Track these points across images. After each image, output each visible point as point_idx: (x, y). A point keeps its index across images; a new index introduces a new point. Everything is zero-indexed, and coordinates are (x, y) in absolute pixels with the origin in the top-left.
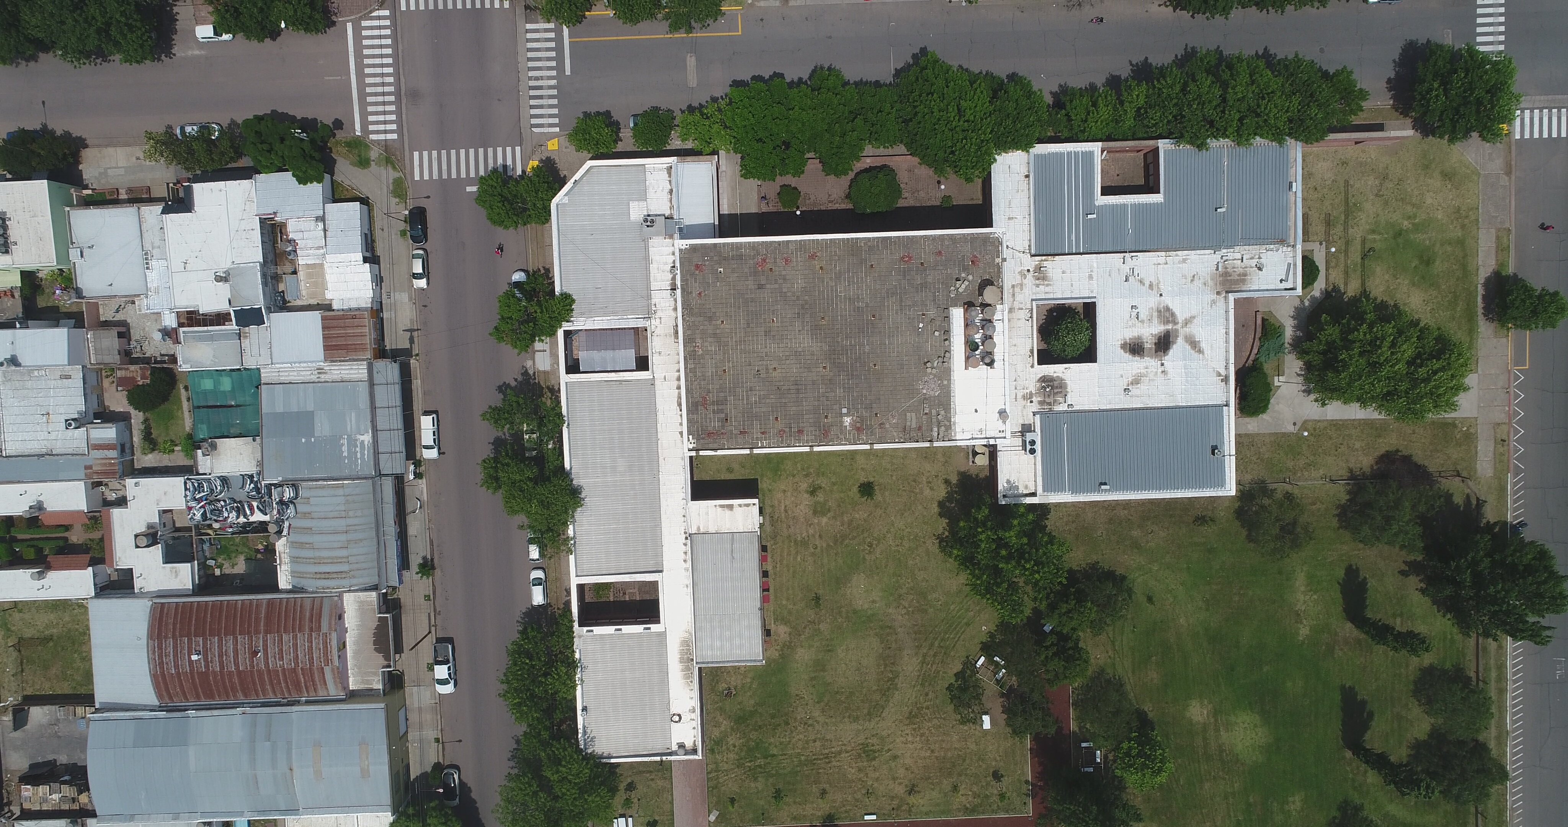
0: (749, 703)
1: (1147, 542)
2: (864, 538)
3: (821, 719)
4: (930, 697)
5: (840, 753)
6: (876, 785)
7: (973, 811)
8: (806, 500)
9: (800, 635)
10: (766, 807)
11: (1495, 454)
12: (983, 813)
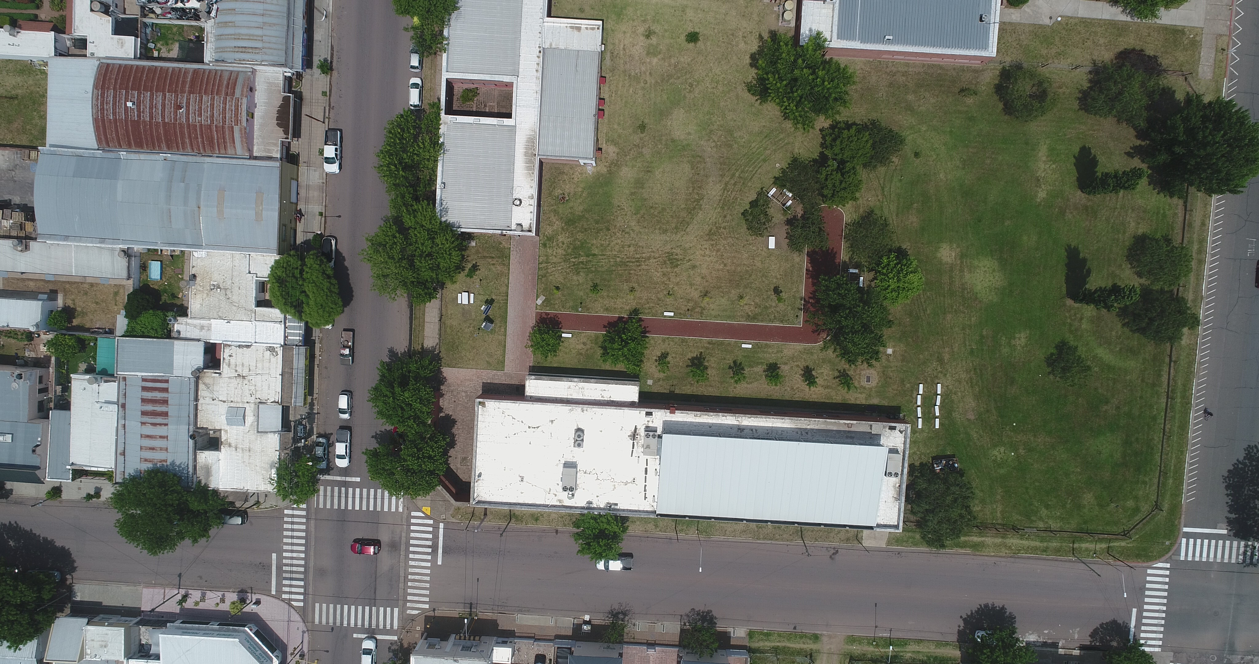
0: (578, 208)
1: (919, 106)
2: (686, 80)
3: (637, 229)
4: (728, 219)
5: (649, 258)
6: (676, 288)
7: (754, 318)
8: (642, 41)
9: (626, 156)
10: (584, 297)
11: (1215, 60)
12: (762, 321)
